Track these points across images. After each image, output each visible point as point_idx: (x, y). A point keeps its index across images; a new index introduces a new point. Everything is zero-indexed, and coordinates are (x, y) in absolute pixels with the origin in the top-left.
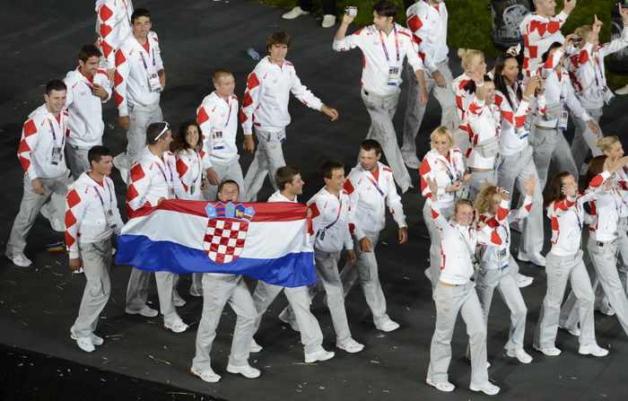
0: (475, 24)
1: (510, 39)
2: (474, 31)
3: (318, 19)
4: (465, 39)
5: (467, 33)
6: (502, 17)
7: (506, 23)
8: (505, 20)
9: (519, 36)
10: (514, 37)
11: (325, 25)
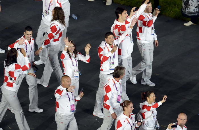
0: (175, 5)
1: (191, 12)
2: (174, 8)
3: (104, 1)
4: (171, 11)
5: (172, 9)
6: (189, 2)
7: (190, 5)
8: (190, 3)
9: (195, 11)
10: (193, 11)
11: (107, 4)
